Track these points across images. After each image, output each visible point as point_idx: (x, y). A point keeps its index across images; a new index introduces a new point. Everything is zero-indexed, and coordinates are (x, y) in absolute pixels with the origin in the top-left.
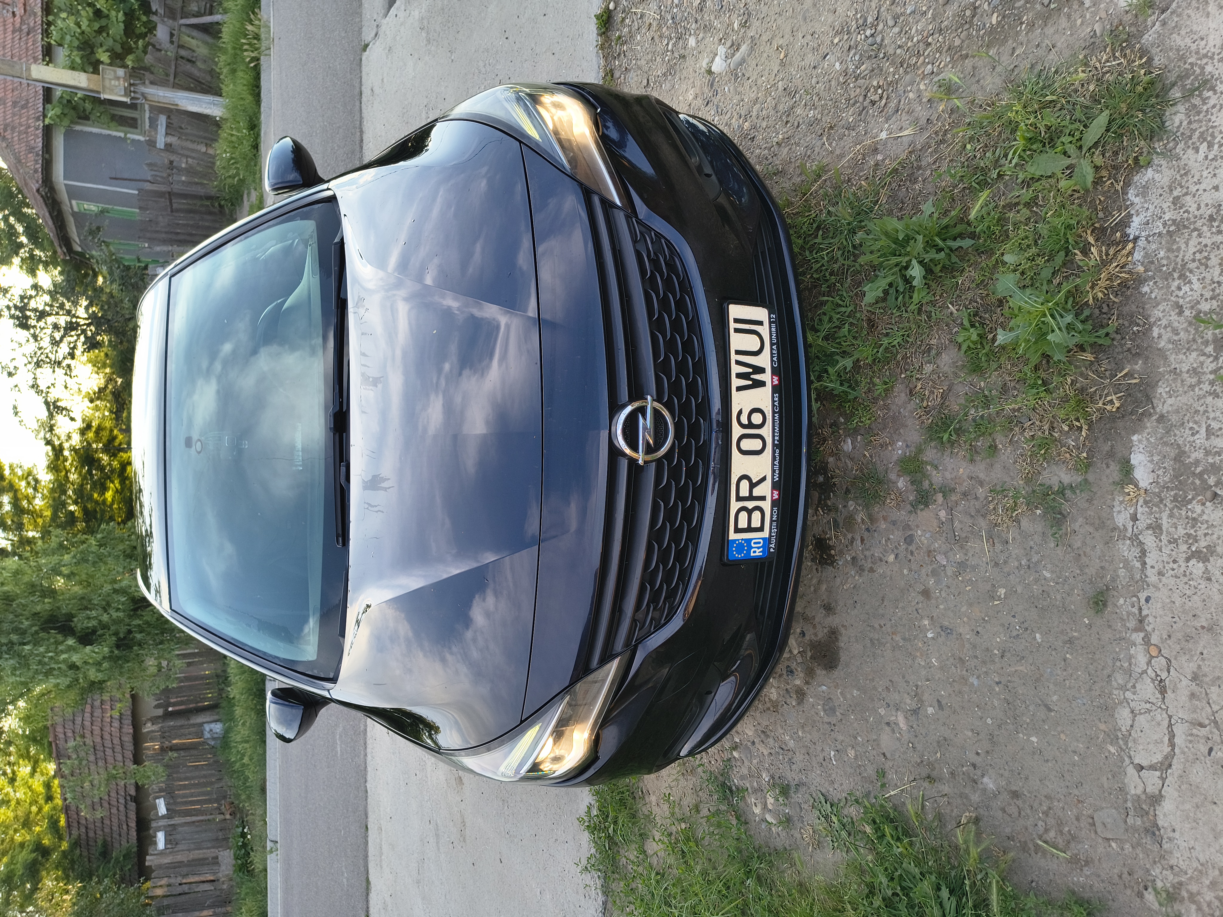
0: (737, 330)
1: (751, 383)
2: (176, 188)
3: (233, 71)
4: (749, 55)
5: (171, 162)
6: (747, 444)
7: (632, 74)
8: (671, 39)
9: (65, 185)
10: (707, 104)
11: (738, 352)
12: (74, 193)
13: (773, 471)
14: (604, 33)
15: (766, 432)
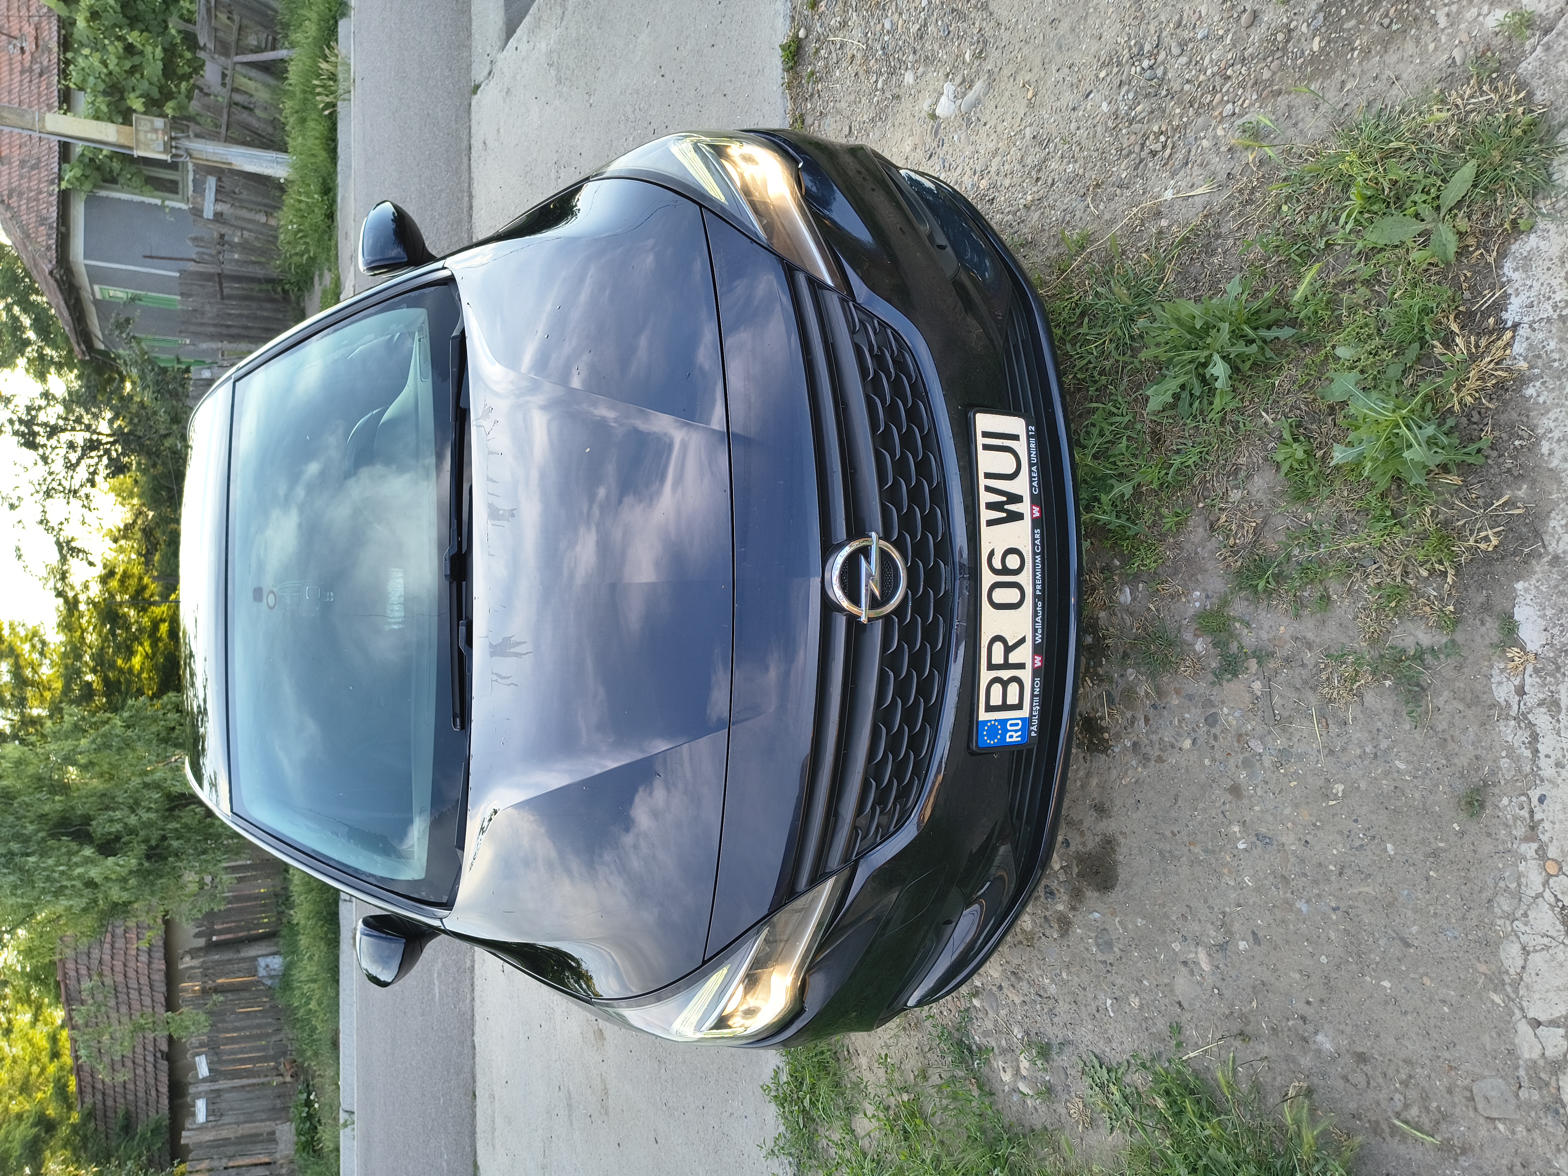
0: (986, 447)
1: (1004, 515)
2: (228, 268)
3: (303, 121)
4: (985, 95)
5: (222, 236)
6: (1001, 596)
7: (829, 120)
8: (881, 74)
9: (86, 265)
10: (931, 156)
11: (988, 476)
12: (95, 276)
13: (1035, 631)
14: (792, 68)
15: (1025, 579)
